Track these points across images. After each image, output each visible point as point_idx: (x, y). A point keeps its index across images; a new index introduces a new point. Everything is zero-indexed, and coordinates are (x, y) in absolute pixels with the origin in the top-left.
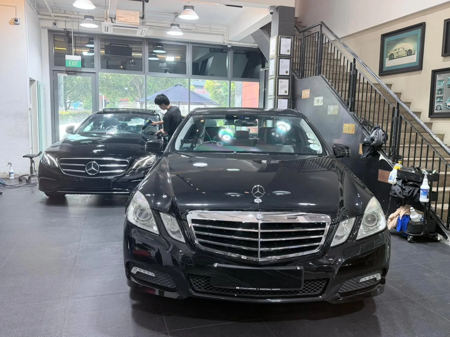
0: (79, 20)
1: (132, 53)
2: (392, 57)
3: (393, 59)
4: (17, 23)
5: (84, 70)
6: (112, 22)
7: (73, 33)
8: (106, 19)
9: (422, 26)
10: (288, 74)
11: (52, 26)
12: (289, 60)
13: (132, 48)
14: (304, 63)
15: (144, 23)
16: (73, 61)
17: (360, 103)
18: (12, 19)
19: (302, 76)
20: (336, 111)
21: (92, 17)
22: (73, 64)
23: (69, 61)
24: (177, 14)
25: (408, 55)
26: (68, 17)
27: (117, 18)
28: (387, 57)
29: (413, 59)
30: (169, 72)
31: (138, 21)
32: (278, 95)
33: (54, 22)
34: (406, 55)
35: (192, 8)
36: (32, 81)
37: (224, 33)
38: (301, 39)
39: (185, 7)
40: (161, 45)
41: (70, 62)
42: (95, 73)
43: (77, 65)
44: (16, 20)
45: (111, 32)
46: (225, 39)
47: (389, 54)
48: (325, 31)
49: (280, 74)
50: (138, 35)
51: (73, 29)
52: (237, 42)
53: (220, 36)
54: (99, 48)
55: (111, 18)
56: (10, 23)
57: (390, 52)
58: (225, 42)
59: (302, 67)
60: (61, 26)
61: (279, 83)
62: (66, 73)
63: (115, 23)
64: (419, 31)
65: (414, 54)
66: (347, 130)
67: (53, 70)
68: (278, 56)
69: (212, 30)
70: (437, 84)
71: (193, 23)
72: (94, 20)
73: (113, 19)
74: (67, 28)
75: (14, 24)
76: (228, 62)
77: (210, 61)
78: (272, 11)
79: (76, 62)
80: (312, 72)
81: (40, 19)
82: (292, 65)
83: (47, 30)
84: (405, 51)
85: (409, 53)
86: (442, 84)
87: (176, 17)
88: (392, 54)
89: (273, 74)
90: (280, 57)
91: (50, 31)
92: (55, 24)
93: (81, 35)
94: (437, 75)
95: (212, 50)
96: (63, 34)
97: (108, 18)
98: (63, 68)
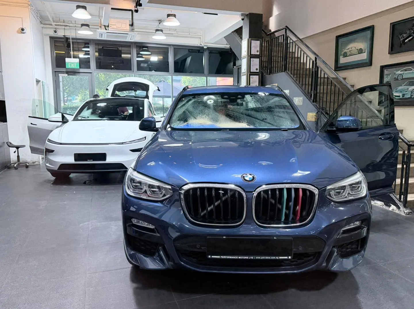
0: (76, 28)
1: (121, 55)
2: (345, 55)
3: (347, 56)
4: (23, 32)
5: (82, 70)
6: (106, 29)
7: (72, 39)
8: (101, 27)
9: (371, 28)
10: (258, 71)
11: (53, 34)
12: (258, 59)
13: (122, 51)
14: (272, 61)
15: (133, 29)
16: (72, 63)
17: (321, 95)
18: (19, 28)
19: (271, 73)
20: (301, 102)
21: (87, 25)
22: (72, 65)
23: (69, 64)
24: (160, 21)
25: (359, 53)
26: (67, 26)
27: (110, 26)
28: (341, 55)
29: (364, 56)
30: (154, 71)
31: (128, 28)
33: (55, 30)
34: (358, 53)
35: (175, 16)
36: (38, 81)
37: (201, 37)
38: (268, 41)
39: (169, 15)
40: (147, 47)
42: (91, 73)
43: (75, 67)
44: (23, 30)
45: (104, 38)
46: (202, 41)
47: (343, 53)
48: (289, 34)
49: (251, 71)
50: (128, 39)
51: (71, 36)
52: (212, 43)
53: (198, 39)
54: (94, 51)
55: (105, 26)
56: (18, 32)
57: (343, 51)
58: (202, 44)
59: (270, 64)
60: (61, 33)
61: (251, 79)
62: (67, 74)
63: (108, 30)
64: (369, 33)
65: (365, 52)
66: (311, 118)
67: (55, 72)
68: (249, 56)
69: (190, 34)
70: (385, 77)
71: (175, 29)
72: (89, 27)
73: (106, 27)
74: (66, 35)
75: (21, 32)
76: (205, 61)
77: (189, 60)
78: (243, 17)
79: (75, 64)
80: (279, 69)
81: (43, 27)
82: (261, 63)
83: (49, 37)
84: (357, 50)
85: (360, 51)
86: (389, 77)
87: (160, 23)
88: (346, 53)
89: (245, 71)
90: (251, 56)
91: (51, 38)
92: (55, 32)
93: (78, 41)
94: (385, 70)
95: (190, 51)
96: (63, 40)
97: (102, 26)
98: (63, 70)
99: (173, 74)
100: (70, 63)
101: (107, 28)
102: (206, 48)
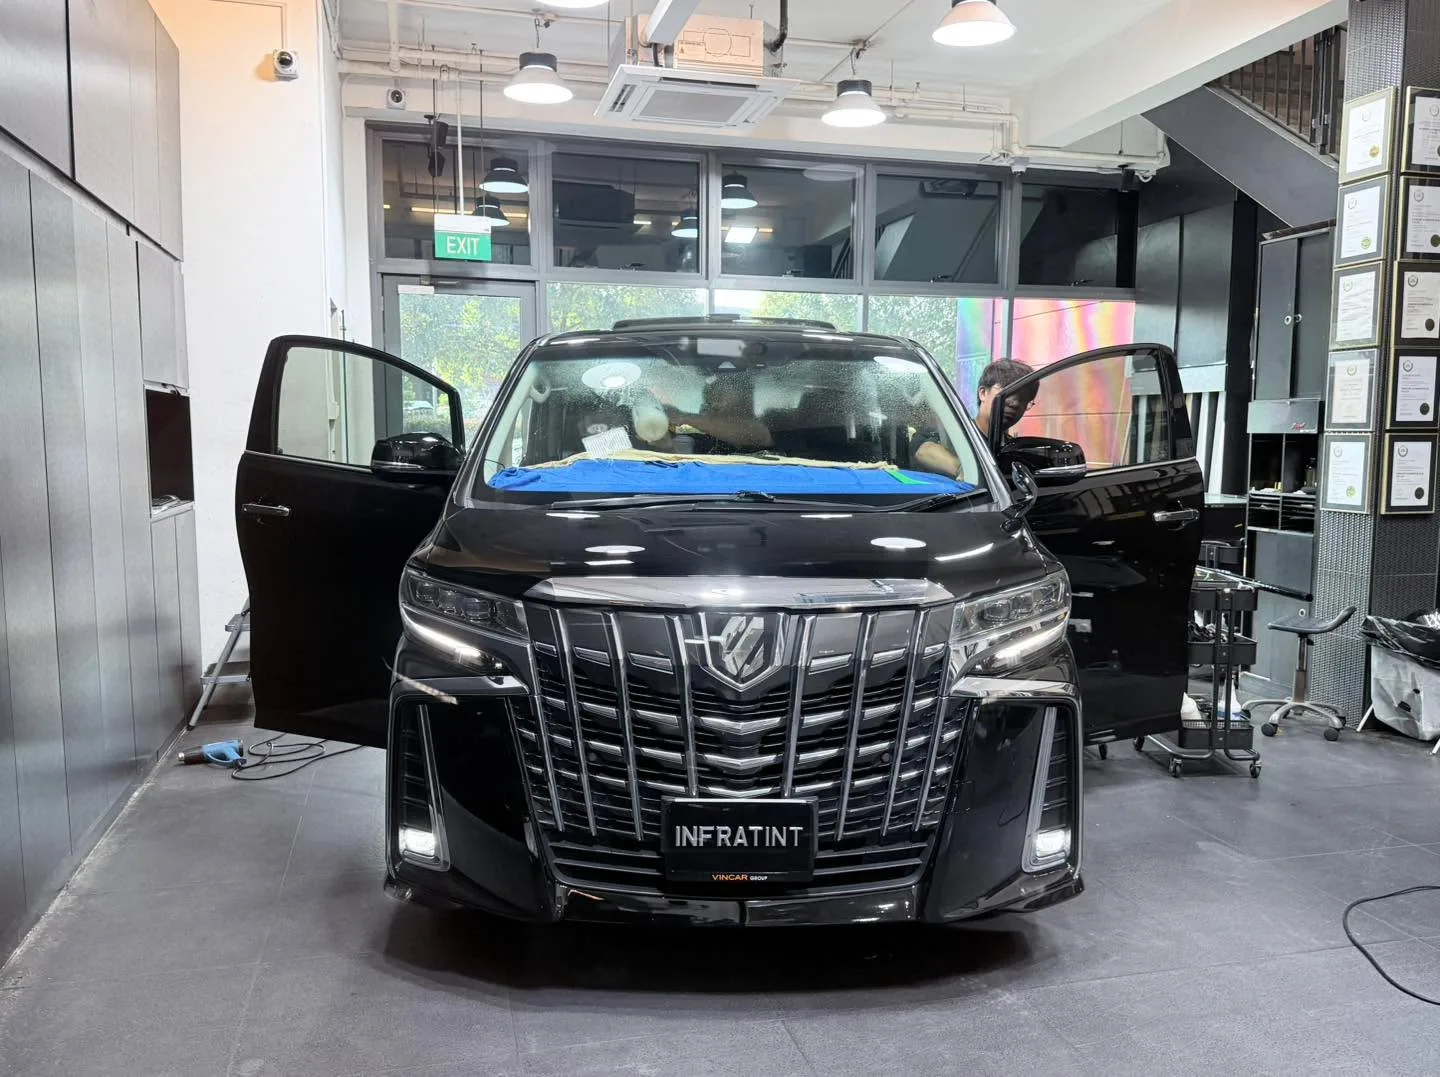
4: (288, 70)
5: (499, 270)
6: (657, 64)
7: (463, 135)
8: (635, 53)
11: (384, 106)
15: (778, 66)
16: (462, 236)
18: (267, 56)
21: (547, 59)
22: (462, 246)
23: (448, 238)
24: (862, 46)
26: (444, 68)
27: (676, 50)
31: (758, 57)
32: (1399, 339)
33: (393, 89)
41: (451, 242)
42: (534, 282)
43: (475, 252)
44: (285, 61)
49: (1409, 248)
51: (463, 118)
55: (655, 46)
56: (261, 73)
60: (417, 106)
61: (1407, 287)
62: (431, 285)
63: (668, 66)
67: (383, 274)
68: (1399, 174)
72: (555, 68)
73: (660, 50)
74: (438, 112)
75: (273, 75)
79: (473, 242)
81: (343, 76)
83: (363, 123)
87: (858, 55)
91: (373, 127)
92: (397, 96)
96: (423, 138)
97: (641, 51)
98: (421, 266)
99: (870, 285)
100: (452, 235)
101: (661, 57)
102: (1024, 170)
